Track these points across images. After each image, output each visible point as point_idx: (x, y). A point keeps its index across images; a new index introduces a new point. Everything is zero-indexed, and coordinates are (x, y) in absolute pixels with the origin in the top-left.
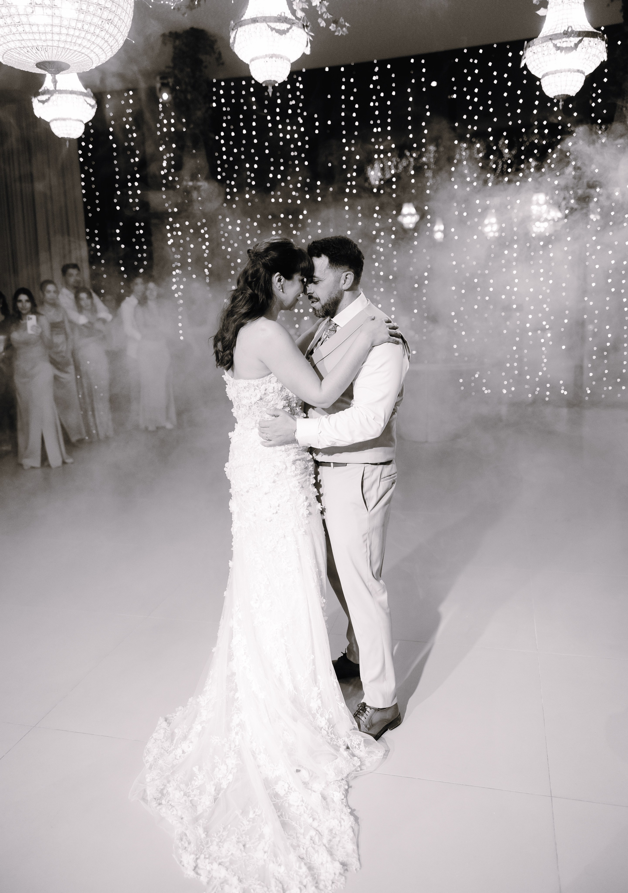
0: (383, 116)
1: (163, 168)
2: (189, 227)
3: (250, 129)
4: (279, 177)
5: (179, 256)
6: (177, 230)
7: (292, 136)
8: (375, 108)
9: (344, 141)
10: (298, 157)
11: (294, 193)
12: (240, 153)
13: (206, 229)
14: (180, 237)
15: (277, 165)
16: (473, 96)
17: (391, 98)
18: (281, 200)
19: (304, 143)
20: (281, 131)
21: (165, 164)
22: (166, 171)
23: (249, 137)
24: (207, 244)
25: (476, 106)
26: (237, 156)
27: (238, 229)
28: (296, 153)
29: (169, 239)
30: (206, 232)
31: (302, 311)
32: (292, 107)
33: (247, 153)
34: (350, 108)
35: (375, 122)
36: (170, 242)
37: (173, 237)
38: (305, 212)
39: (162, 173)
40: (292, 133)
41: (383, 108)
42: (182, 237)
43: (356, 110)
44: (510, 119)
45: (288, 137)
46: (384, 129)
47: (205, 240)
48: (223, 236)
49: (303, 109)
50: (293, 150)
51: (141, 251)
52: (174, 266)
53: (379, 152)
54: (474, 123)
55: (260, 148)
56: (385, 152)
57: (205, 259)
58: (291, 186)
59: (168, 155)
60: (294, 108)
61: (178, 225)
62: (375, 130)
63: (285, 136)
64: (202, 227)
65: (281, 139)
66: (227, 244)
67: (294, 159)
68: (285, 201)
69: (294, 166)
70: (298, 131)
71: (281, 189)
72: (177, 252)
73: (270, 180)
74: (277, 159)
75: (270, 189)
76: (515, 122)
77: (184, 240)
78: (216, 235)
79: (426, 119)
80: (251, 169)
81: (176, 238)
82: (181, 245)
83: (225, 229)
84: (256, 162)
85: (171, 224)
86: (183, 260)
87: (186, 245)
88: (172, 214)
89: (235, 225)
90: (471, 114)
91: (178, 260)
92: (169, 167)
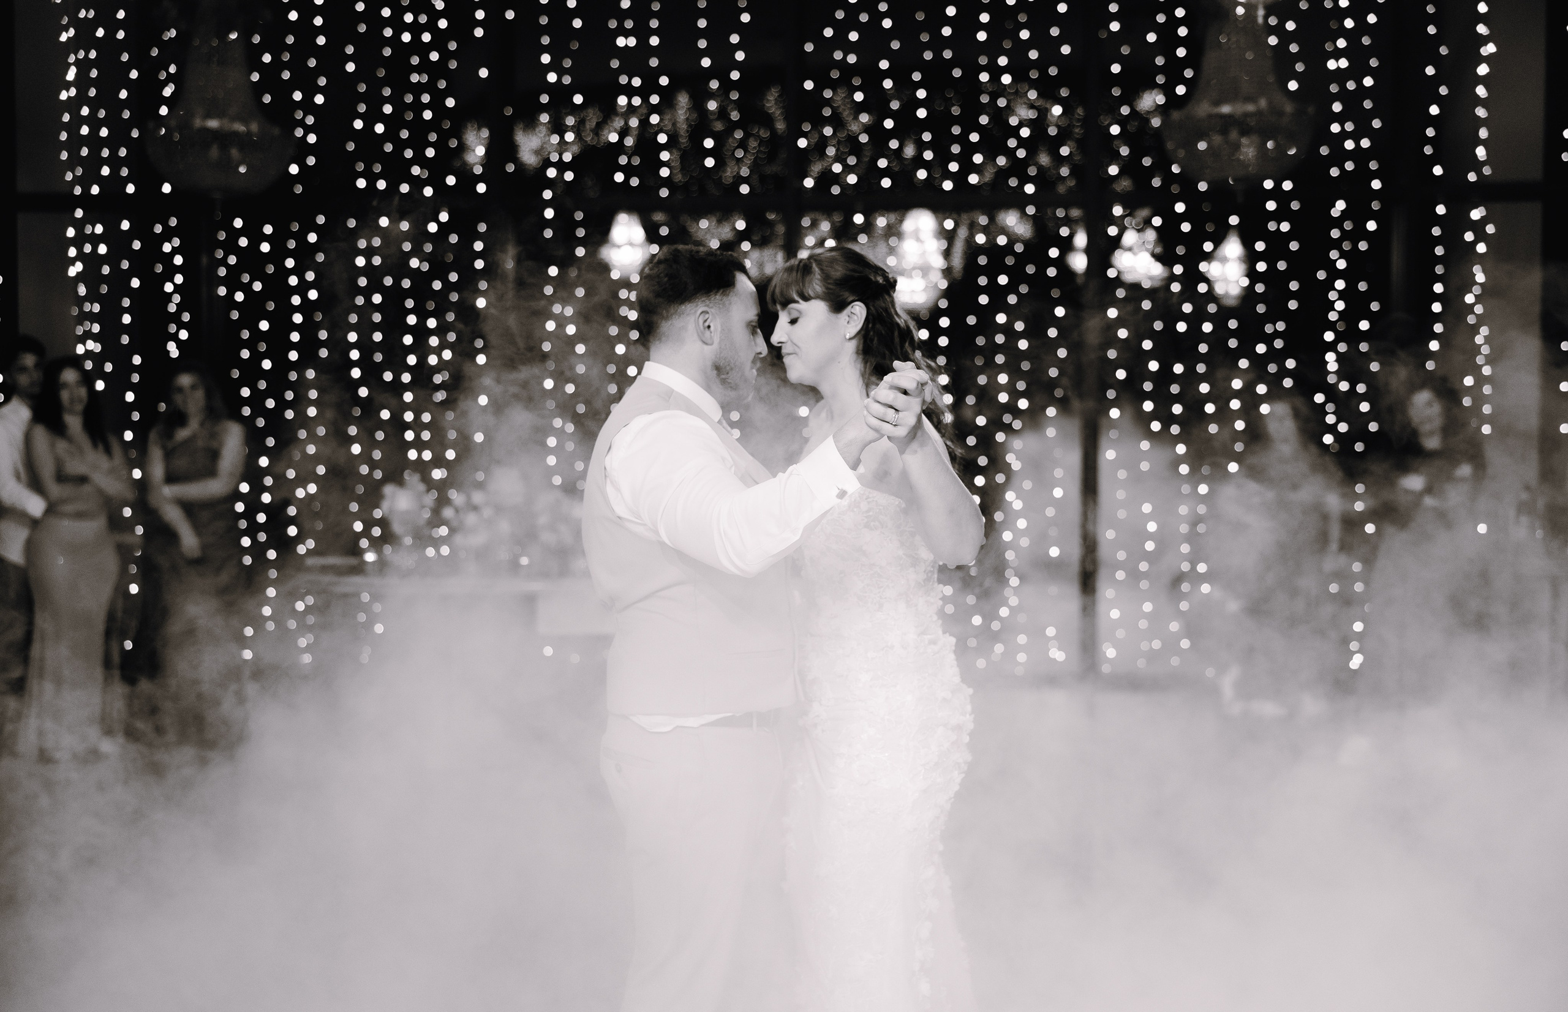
0: (641, 13)
1: (67, 86)
2: (131, 235)
4: (380, 128)
5: (97, 308)
6: (95, 240)
7: (416, 37)
9: (546, 59)
10: (430, 87)
11: (416, 170)
12: (277, 65)
13: (176, 242)
14: (104, 260)
15: (375, 101)
18: (381, 185)
19: (445, 55)
20: (387, 22)
21: (71, 75)
22: (73, 92)
23: (305, 29)
24: (179, 279)
25: (852, 11)
26: (270, 73)
27: (265, 247)
28: (425, 78)
29: (72, 262)
30: (175, 251)
31: (427, 455)
33: (297, 65)
35: (621, 24)
36: (74, 270)
37: (81, 256)
38: (444, 217)
39: (64, 96)
40: (416, 29)
42: (111, 259)
44: (926, 46)
45: (406, 37)
46: (643, 41)
47: (174, 270)
48: (223, 262)
50: (418, 69)
52: (80, 330)
53: (630, 91)
54: (849, 47)
55: (332, 59)
56: (644, 92)
57: (176, 318)
58: (409, 154)
59: (81, 54)
61: (99, 229)
62: (621, 42)
63: (397, 35)
64: (167, 236)
65: (388, 42)
66: (233, 283)
67: (418, 89)
68: (393, 187)
69: (419, 107)
70: (431, 26)
71: (384, 158)
72: (91, 297)
73: (355, 135)
74: (375, 86)
75: (355, 156)
76: (938, 55)
77: (115, 267)
78: (205, 260)
79: (740, 28)
80: (307, 105)
81: (92, 262)
82: (105, 279)
83: (231, 247)
84: (321, 90)
85: (79, 225)
86: (109, 318)
87: (119, 281)
88: (85, 200)
89: (257, 238)
90: (842, 30)
91: (92, 317)
92: (82, 82)
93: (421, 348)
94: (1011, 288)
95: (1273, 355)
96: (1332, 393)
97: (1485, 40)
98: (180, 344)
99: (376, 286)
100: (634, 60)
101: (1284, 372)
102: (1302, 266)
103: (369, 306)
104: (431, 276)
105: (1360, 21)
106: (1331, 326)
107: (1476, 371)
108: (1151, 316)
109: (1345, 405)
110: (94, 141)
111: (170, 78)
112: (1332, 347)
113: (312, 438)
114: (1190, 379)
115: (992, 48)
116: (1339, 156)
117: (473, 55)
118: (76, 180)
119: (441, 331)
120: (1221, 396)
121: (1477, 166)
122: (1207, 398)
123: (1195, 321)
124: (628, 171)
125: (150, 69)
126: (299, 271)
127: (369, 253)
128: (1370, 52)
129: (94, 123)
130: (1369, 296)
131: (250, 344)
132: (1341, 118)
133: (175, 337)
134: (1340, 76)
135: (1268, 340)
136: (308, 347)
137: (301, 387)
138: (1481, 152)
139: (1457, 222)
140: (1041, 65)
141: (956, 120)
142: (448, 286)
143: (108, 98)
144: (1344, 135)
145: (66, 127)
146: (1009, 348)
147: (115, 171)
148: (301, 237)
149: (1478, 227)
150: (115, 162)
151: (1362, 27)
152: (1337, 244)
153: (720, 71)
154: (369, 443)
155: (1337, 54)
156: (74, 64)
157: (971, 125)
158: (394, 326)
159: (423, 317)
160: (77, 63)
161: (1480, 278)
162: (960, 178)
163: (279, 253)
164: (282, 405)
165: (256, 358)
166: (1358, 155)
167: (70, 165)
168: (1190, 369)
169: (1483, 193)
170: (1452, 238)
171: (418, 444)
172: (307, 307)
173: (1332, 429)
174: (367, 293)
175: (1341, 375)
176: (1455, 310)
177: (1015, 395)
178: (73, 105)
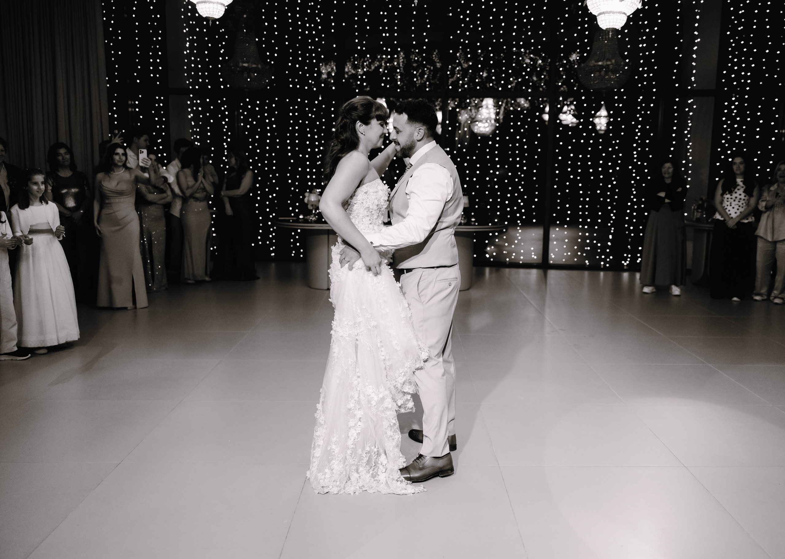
0: (391, 24)
1: (186, 49)
2: (210, 104)
3: (271, 22)
4: (297, 66)
5: (198, 130)
6: (197, 105)
7: (310, 32)
8: (384, 17)
9: (357, 41)
13: (226, 106)
14: (200, 113)
15: (296, 56)
16: (466, 16)
17: (398, 10)
18: (298, 86)
19: (321, 39)
20: (300, 27)
21: (188, 45)
22: (188, 51)
23: (270, 29)
24: (227, 120)
25: (467, 24)
27: (257, 109)
28: (313, 47)
29: (189, 113)
30: (226, 110)
32: (311, 8)
33: (267, 42)
34: (362, 15)
35: (384, 28)
36: (190, 116)
37: (192, 111)
38: (320, 98)
39: (185, 53)
40: (310, 29)
41: (390, 17)
42: (203, 112)
43: (367, 17)
44: (494, 37)
45: (307, 32)
46: (392, 34)
47: (225, 117)
49: (320, 11)
50: (311, 44)
51: (160, 122)
53: (387, 53)
54: (466, 38)
55: (280, 40)
57: (226, 134)
59: (191, 37)
60: (313, 8)
61: (199, 101)
62: (384, 35)
63: (303, 32)
65: (300, 34)
66: (246, 122)
67: (311, 52)
68: (302, 87)
69: (311, 58)
70: (316, 28)
71: (298, 77)
72: (196, 126)
73: (288, 68)
74: (296, 50)
75: (289, 76)
76: (498, 41)
77: (205, 115)
78: (236, 113)
79: (427, 30)
80: (272, 57)
81: (196, 113)
82: (201, 120)
83: (245, 108)
84: (276, 52)
85: (191, 100)
86: (203, 133)
87: (206, 120)
88: (194, 91)
89: (254, 105)
90: (463, 31)
91: (196, 133)
92: (191, 48)
93: (312, 146)
94: (522, 126)
95: (614, 152)
96: (635, 165)
97: (697, 37)
98: (228, 143)
99: (296, 123)
100: (388, 42)
101: (618, 158)
102: (626, 120)
103: (294, 131)
104: (316, 120)
105: (652, 30)
106: (636, 141)
107: (686, 158)
108: (572, 137)
109: (640, 170)
110: (196, 69)
111: (223, 47)
112: (636, 149)
113: (274, 177)
114: (584, 160)
115: (518, 38)
116: (642, 80)
117: (330, 38)
118: (190, 84)
119: (319, 140)
120: (595, 166)
121: (691, 83)
122: (590, 167)
123: (587, 139)
124: (386, 82)
125: (215, 43)
126: (269, 117)
127: (294, 111)
128: (655, 41)
129: (196, 63)
130: (650, 131)
131: (252, 143)
132: (643, 66)
133: (226, 141)
134: (643, 50)
135: (613, 146)
136: (273, 145)
137: (270, 159)
138: (693, 79)
139: (683, 104)
140: (535, 45)
141: (504, 65)
142: (322, 124)
143: (200, 54)
144: (644, 72)
145: (186, 64)
146: (521, 148)
147: (204, 81)
148: (270, 105)
149: (690, 106)
150: (204, 77)
151: (652, 32)
152: (639, 112)
153: (419, 46)
154: (294, 180)
155: (643, 42)
156: (188, 41)
157: (509, 67)
158: (303, 138)
159: (313, 135)
160: (189, 41)
161: (690, 125)
162: (504, 86)
163: (262, 112)
164: (264, 165)
165: (255, 148)
166: (648, 79)
167: (188, 78)
168: (585, 156)
169: (693, 93)
170: (681, 110)
171: (312, 180)
172: (272, 130)
173: (634, 179)
174: (293, 126)
175: (638, 159)
176: (681, 136)
177: (522, 165)
178: (188, 56)
